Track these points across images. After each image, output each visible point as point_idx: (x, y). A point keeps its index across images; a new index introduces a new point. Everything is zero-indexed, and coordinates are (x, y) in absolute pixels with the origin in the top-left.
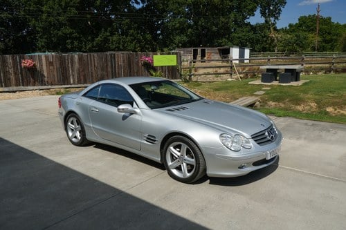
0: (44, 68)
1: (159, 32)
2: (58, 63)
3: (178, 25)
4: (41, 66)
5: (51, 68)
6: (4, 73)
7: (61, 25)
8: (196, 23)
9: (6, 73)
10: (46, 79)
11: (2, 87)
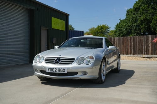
11: (145, 54)
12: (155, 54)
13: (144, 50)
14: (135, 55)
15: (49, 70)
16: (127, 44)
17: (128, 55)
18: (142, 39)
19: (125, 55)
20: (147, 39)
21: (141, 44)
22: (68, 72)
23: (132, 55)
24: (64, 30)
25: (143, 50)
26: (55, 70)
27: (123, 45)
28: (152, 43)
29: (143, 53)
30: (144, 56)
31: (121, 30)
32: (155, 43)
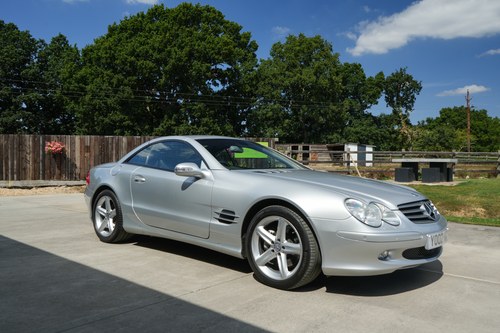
0: (77, 154)
1: (244, 123)
2: (97, 147)
3: (270, 114)
4: (73, 151)
5: (87, 155)
6: (19, 161)
7: (110, 109)
8: (295, 112)
9: (22, 160)
10: (78, 171)
11: (13, 179)
12: (44, 179)
13: (12, 169)
18: (3, 142)
20: (21, 144)
25: (7, 170)
29: (7, 176)
30: (11, 183)
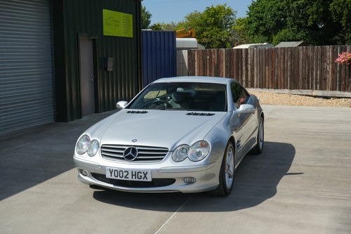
11: (316, 89)
12: (340, 90)
13: (316, 79)
14: (294, 91)
15: (111, 173)
16: (276, 64)
17: (279, 91)
18: (310, 54)
19: (273, 91)
20: (323, 55)
21: (309, 66)
22: (153, 179)
23: (287, 91)
24: (132, 36)
25: (312, 80)
26: (125, 174)
27: (267, 67)
28: (334, 64)
29: (312, 85)
30: (315, 93)
31: (261, 19)
32: (340, 65)
